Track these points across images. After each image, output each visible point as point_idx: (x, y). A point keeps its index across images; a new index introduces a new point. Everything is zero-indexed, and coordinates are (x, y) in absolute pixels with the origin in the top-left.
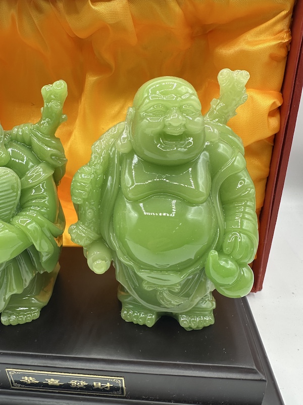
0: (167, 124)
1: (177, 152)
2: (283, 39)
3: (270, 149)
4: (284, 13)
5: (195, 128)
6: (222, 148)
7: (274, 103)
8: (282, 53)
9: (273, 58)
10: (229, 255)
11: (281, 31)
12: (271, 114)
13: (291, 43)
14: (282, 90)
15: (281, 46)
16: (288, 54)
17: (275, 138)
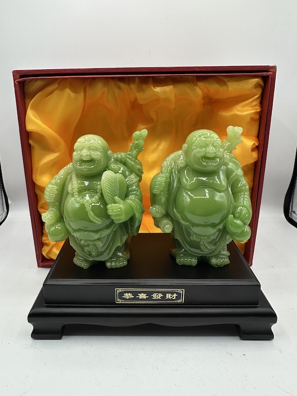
0: (207, 152)
1: (211, 165)
2: (257, 109)
3: (253, 170)
4: (257, 96)
5: (220, 154)
6: (231, 165)
7: (254, 144)
8: (257, 117)
9: (252, 119)
10: (238, 218)
11: (256, 106)
12: (253, 150)
13: (261, 112)
14: (258, 137)
15: (256, 113)
16: (260, 117)
17: (256, 164)
